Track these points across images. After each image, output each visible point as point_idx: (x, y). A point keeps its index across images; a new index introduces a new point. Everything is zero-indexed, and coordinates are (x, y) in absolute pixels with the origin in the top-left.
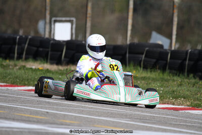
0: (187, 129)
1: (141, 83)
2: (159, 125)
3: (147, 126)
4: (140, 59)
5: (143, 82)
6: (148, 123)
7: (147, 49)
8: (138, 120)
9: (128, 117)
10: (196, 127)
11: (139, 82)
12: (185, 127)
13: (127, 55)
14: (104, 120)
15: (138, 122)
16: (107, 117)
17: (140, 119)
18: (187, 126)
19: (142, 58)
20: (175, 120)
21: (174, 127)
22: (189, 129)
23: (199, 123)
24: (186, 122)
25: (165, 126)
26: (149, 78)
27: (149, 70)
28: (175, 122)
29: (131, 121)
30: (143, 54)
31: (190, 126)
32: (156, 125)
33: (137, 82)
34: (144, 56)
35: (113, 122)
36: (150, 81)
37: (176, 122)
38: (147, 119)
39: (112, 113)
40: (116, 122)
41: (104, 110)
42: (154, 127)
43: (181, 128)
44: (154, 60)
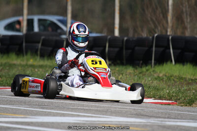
0: (85, 113)
1: (38, 71)
2: (58, 110)
3: (45, 112)
4: (37, 48)
5: (41, 70)
6: (47, 108)
7: (43, 37)
8: (37, 106)
9: (27, 103)
10: (93, 110)
11: (36, 70)
12: (82, 111)
13: (24, 44)
14: (3, 108)
15: (37, 108)
16: (7, 104)
17: (39, 105)
18: (84, 109)
19: (38, 47)
20: (73, 105)
21: (72, 111)
22: (86, 113)
23: (95, 106)
24: (83, 106)
25: (63, 111)
26: (46, 66)
27: (46, 58)
28: (72, 106)
29: (30, 107)
30: (39, 42)
31: (87, 110)
32: (54, 110)
33: (34, 70)
34: (40, 45)
35: (13, 109)
36: (47, 69)
37: (74, 106)
38: (46, 104)
39: (11, 101)
40: (15, 109)
41: (3, 98)
42: (53, 112)
43: (79, 112)
44: (50, 49)
